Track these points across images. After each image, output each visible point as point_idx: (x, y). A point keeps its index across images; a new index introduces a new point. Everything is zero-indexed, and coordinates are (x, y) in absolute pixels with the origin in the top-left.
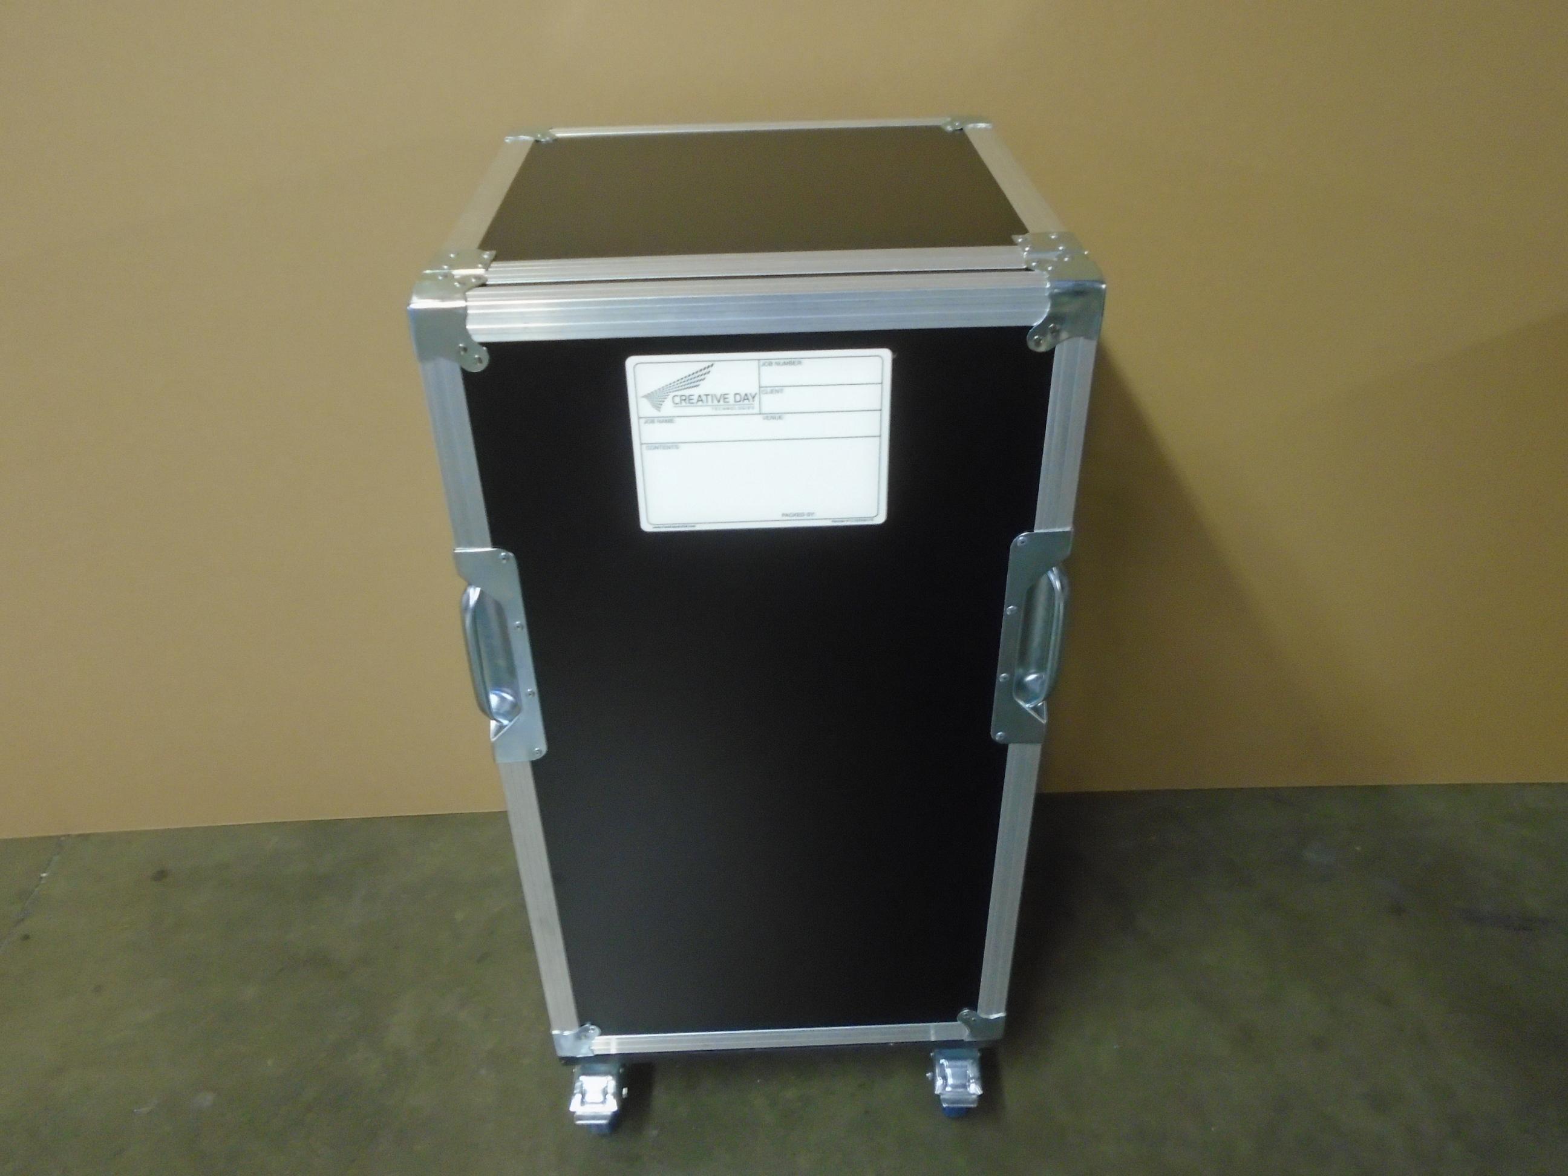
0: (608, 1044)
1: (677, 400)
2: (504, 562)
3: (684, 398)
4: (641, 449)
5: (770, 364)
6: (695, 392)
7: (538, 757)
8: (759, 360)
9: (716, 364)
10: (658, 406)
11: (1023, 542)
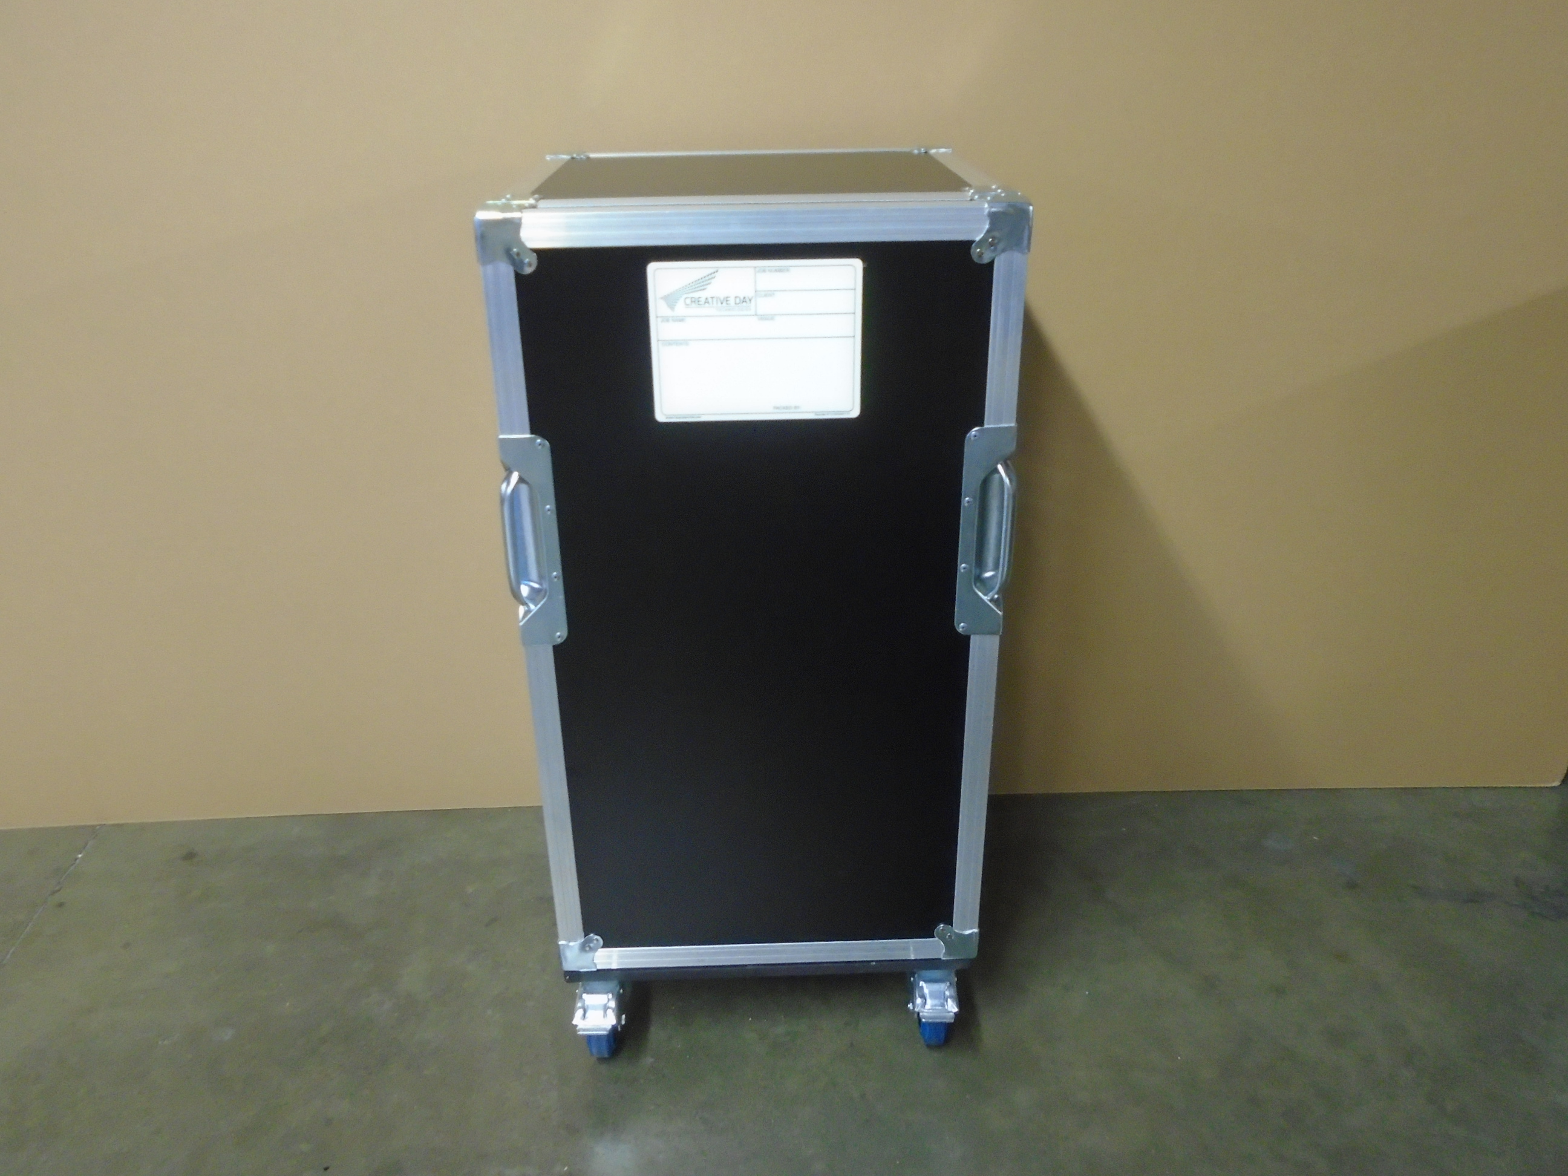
0: (610, 957)
1: (688, 301)
2: (540, 447)
3: (693, 299)
4: (658, 345)
5: (764, 271)
6: (703, 295)
7: (559, 641)
8: (755, 267)
9: (720, 270)
10: (672, 306)
11: (975, 436)
